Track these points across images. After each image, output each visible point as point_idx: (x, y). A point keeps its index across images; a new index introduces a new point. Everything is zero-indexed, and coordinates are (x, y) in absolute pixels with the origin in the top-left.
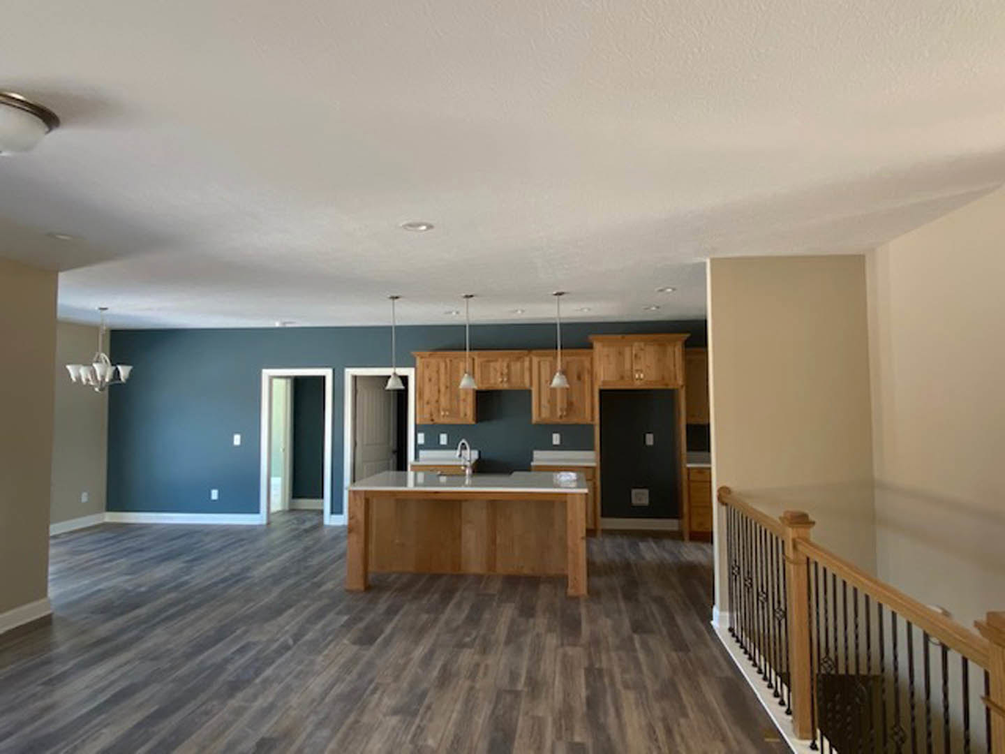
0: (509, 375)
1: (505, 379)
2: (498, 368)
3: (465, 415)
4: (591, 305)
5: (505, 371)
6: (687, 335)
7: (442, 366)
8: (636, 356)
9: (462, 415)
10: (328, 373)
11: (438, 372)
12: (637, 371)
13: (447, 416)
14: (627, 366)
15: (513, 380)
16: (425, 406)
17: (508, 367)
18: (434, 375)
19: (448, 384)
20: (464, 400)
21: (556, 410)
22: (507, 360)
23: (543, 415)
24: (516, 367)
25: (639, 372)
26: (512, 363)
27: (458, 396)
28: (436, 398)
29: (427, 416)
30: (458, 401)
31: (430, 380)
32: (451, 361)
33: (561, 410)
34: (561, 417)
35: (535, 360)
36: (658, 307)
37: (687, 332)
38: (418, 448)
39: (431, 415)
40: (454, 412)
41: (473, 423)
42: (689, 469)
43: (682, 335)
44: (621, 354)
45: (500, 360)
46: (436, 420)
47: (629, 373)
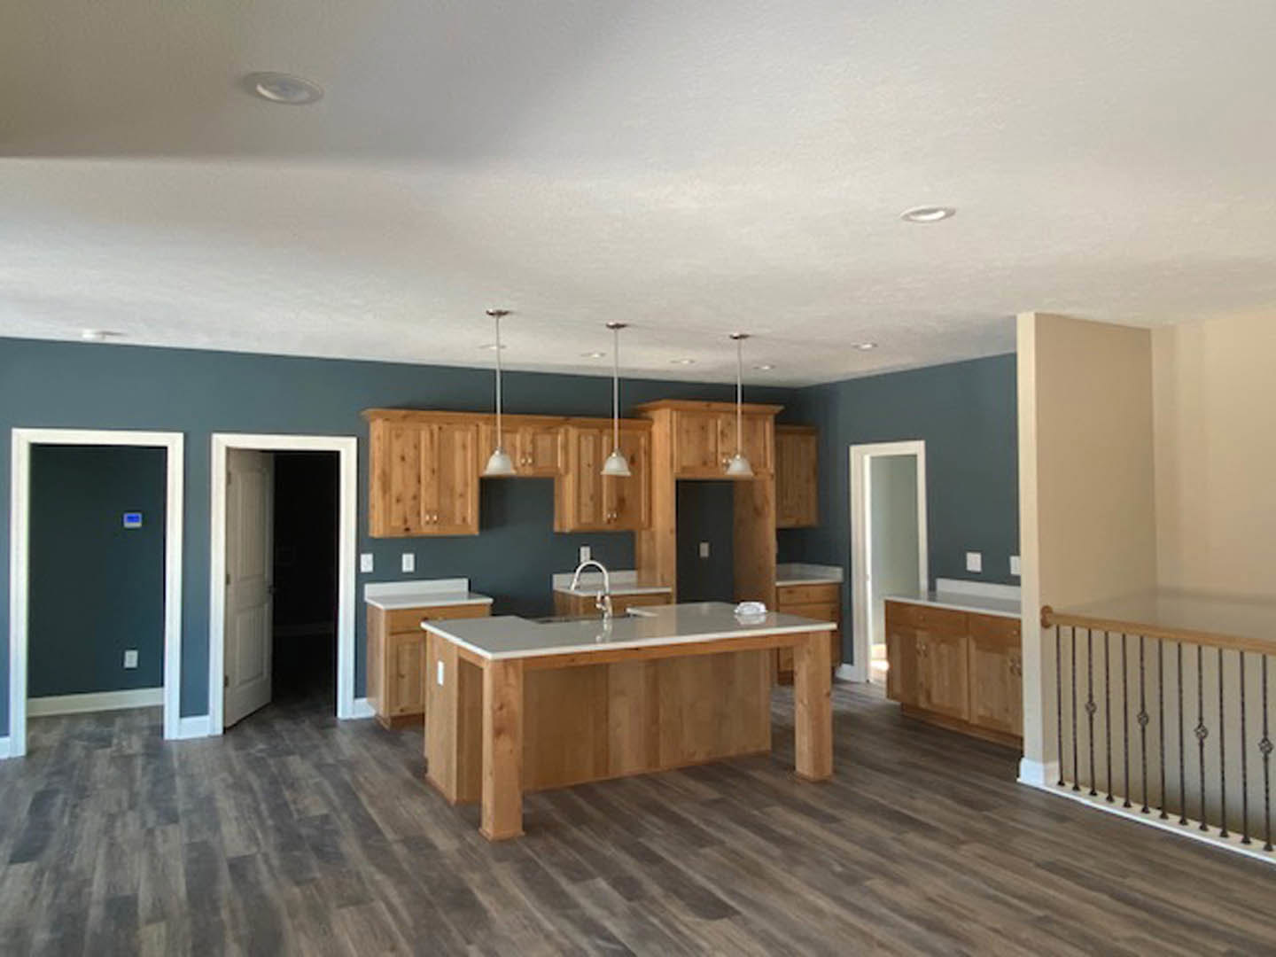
0: (533, 455)
1: (530, 461)
2: (518, 444)
3: (464, 520)
4: (694, 356)
5: (529, 448)
6: (781, 408)
7: (425, 436)
8: (722, 432)
9: (458, 521)
10: (174, 443)
11: (417, 447)
12: (723, 454)
13: (435, 522)
14: (711, 448)
15: (540, 463)
16: (394, 507)
17: (533, 442)
18: (410, 453)
19: (436, 466)
20: (462, 495)
21: (601, 513)
22: (530, 430)
23: (584, 520)
24: (544, 442)
25: (727, 456)
26: (539, 437)
27: (452, 489)
28: (411, 492)
29: (397, 523)
30: (452, 496)
31: (403, 458)
32: (440, 428)
33: (609, 510)
34: (609, 521)
35: (573, 432)
36: (773, 367)
37: (780, 404)
38: (361, 579)
39: (405, 521)
40: (443, 515)
41: (477, 533)
42: (778, 588)
43: (772, 407)
44: (703, 428)
45: (521, 429)
46: (414, 532)
47: (713, 458)
